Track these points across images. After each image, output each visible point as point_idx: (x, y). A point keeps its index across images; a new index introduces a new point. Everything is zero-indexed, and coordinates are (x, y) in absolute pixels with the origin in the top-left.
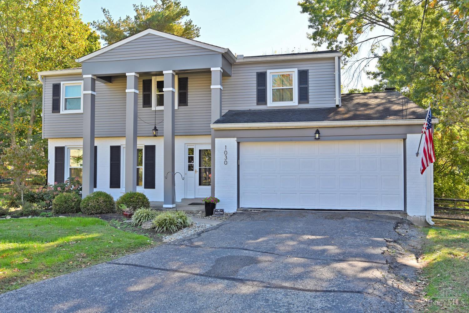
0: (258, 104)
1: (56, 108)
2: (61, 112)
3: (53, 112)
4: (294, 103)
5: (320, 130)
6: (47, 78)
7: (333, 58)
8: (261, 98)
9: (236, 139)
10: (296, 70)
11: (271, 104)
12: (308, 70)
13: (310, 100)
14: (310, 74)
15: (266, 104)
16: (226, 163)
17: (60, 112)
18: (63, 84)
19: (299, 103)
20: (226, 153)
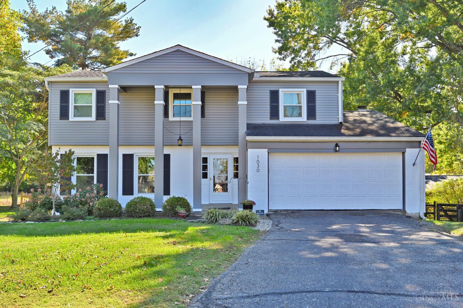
0: (271, 119)
1: (64, 114)
2: (70, 119)
3: (60, 119)
4: (303, 119)
5: (339, 144)
6: (53, 84)
7: (338, 82)
8: (274, 113)
9: (267, 150)
10: (305, 90)
11: (283, 119)
12: (315, 91)
13: (317, 117)
14: (317, 94)
15: (278, 119)
16: (258, 171)
17: (68, 119)
18: (72, 91)
19: (308, 119)
20: (258, 162)
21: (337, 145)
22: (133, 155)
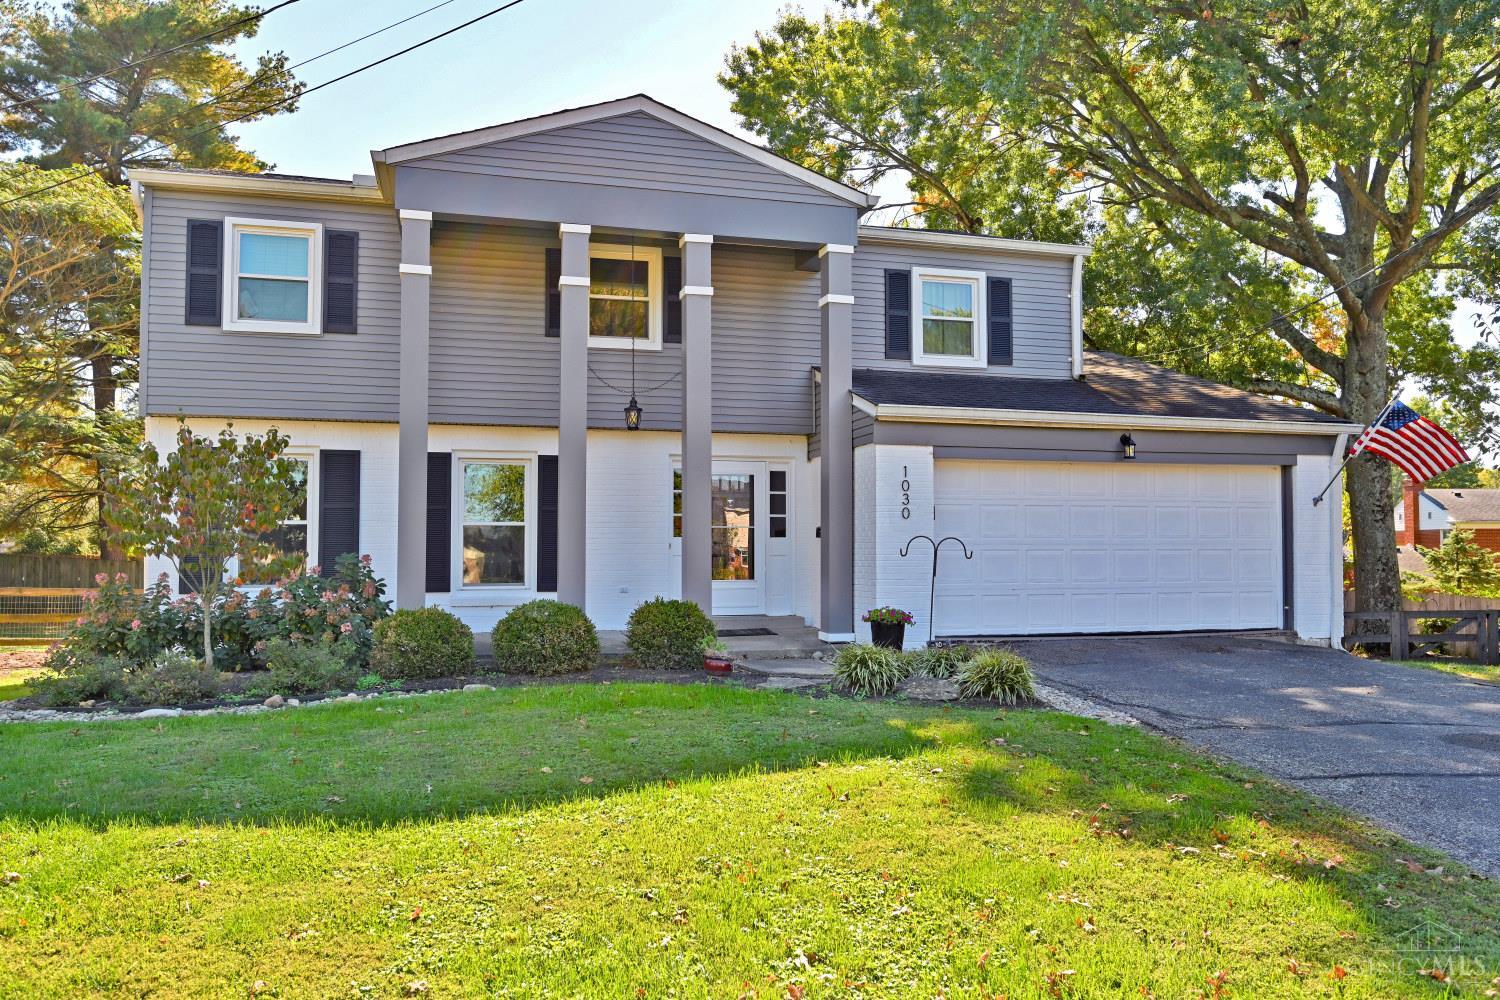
0: (887, 356)
1: (203, 305)
2: (227, 325)
3: (188, 323)
4: (976, 361)
6: (158, 194)
7: (1071, 259)
8: (898, 340)
9: (931, 449)
10: (982, 276)
11: (922, 359)
12: (1010, 280)
13: (1015, 356)
14: (1014, 290)
15: (909, 357)
16: (906, 515)
17: (218, 324)
18: (234, 225)
19: (990, 362)
20: (905, 485)
21: (1126, 441)
22: (449, 455)
